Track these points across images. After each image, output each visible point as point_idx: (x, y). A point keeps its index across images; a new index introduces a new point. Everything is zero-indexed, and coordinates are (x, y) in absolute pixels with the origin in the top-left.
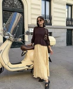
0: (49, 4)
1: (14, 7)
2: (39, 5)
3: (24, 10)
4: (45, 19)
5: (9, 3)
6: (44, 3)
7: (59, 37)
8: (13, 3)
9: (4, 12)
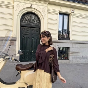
0: (67, 18)
1: (31, 23)
2: (56, 20)
3: (40, 26)
4: (63, 33)
5: (27, 19)
6: (62, 17)
7: (77, 52)
8: (31, 19)
9: (22, 27)
